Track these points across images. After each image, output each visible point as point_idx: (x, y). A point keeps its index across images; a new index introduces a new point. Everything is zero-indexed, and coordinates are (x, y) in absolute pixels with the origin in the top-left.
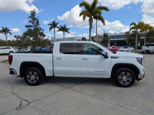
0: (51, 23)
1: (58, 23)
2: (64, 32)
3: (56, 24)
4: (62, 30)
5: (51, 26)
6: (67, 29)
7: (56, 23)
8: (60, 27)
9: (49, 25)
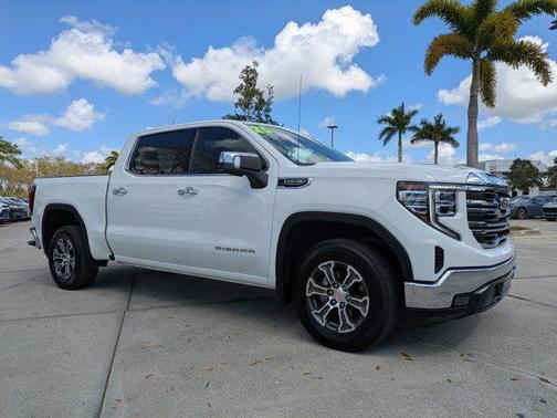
0: (390, 115)
1: (414, 113)
2: (437, 144)
3: (408, 118)
4: (429, 137)
5: (387, 125)
6: (450, 130)
7: (406, 112)
8: (421, 127)
9: (380, 122)
